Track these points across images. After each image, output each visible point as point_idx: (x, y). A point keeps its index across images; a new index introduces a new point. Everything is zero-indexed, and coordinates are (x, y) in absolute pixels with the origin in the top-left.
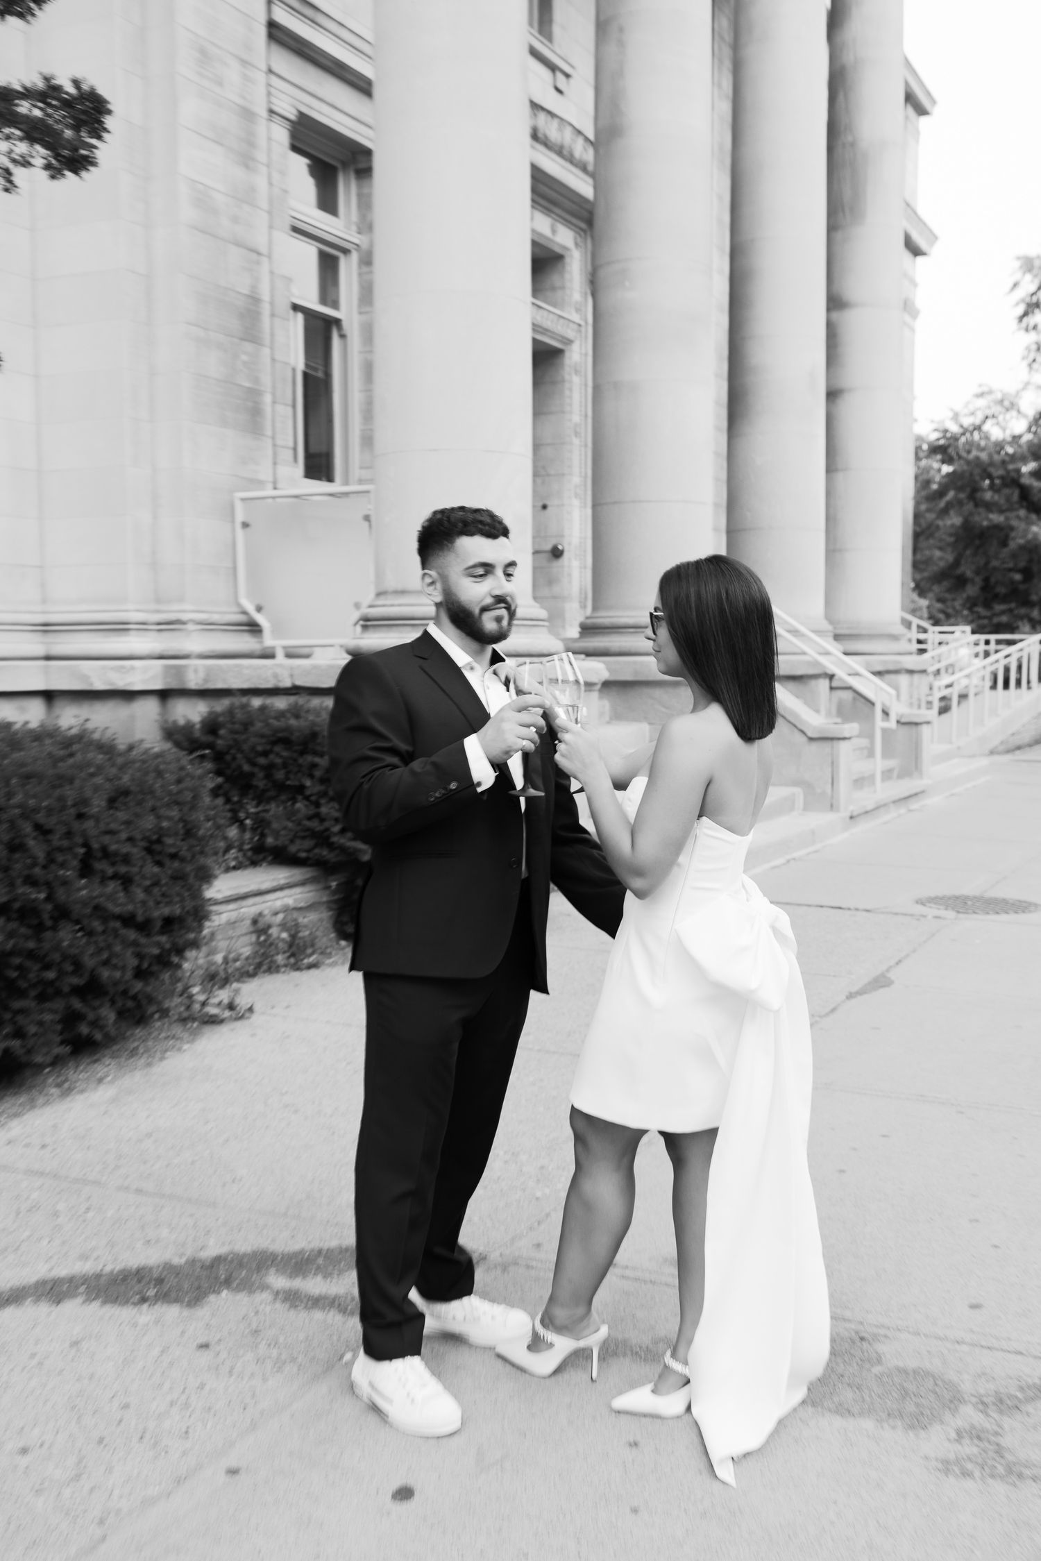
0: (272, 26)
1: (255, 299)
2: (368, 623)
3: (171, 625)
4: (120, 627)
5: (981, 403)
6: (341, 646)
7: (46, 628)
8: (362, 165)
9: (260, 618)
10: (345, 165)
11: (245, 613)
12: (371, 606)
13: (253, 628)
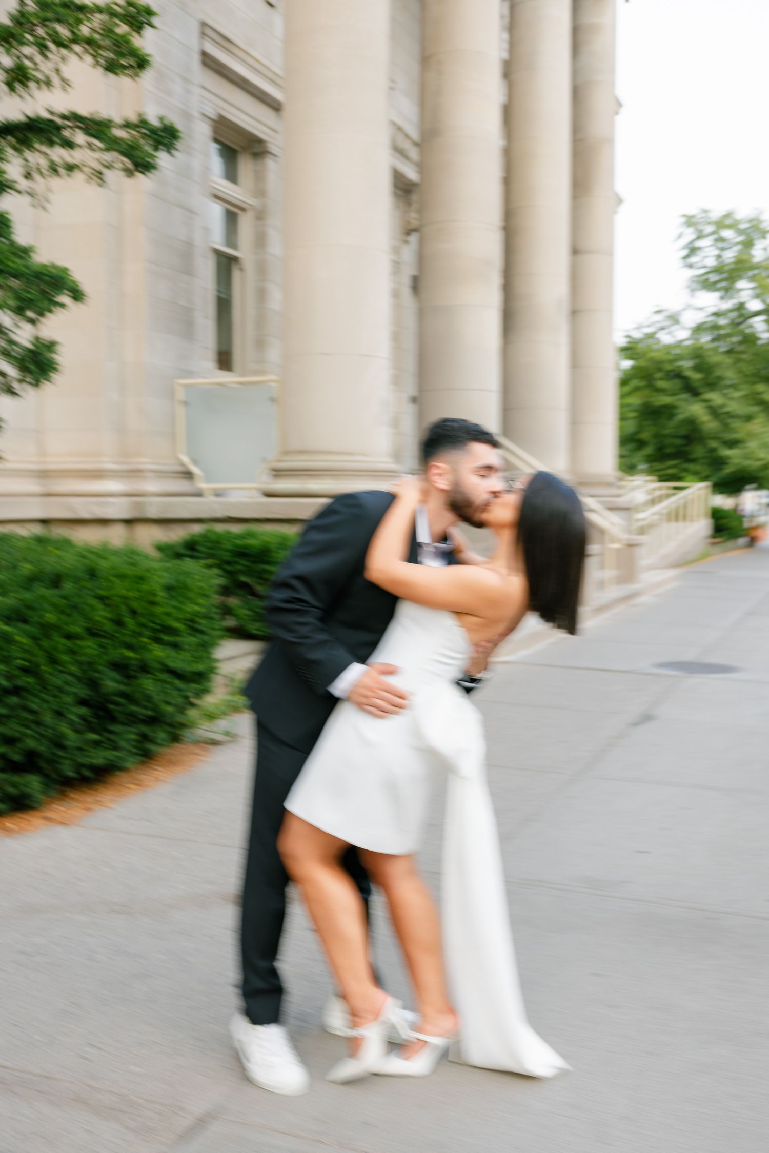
0: (204, 54)
1: (190, 245)
2: (278, 473)
3: (135, 473)
4: (98, 474)
5: (659, 317)
6: (258, 489)
7: (44, 474)
8: (257, 150)
9: (194, 469)
10: (244, 149)
11: (183, 465)
12: (279, 461)
13: (188, 475)
